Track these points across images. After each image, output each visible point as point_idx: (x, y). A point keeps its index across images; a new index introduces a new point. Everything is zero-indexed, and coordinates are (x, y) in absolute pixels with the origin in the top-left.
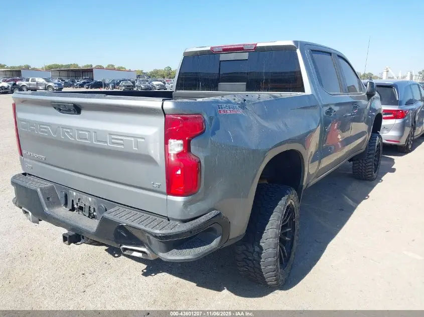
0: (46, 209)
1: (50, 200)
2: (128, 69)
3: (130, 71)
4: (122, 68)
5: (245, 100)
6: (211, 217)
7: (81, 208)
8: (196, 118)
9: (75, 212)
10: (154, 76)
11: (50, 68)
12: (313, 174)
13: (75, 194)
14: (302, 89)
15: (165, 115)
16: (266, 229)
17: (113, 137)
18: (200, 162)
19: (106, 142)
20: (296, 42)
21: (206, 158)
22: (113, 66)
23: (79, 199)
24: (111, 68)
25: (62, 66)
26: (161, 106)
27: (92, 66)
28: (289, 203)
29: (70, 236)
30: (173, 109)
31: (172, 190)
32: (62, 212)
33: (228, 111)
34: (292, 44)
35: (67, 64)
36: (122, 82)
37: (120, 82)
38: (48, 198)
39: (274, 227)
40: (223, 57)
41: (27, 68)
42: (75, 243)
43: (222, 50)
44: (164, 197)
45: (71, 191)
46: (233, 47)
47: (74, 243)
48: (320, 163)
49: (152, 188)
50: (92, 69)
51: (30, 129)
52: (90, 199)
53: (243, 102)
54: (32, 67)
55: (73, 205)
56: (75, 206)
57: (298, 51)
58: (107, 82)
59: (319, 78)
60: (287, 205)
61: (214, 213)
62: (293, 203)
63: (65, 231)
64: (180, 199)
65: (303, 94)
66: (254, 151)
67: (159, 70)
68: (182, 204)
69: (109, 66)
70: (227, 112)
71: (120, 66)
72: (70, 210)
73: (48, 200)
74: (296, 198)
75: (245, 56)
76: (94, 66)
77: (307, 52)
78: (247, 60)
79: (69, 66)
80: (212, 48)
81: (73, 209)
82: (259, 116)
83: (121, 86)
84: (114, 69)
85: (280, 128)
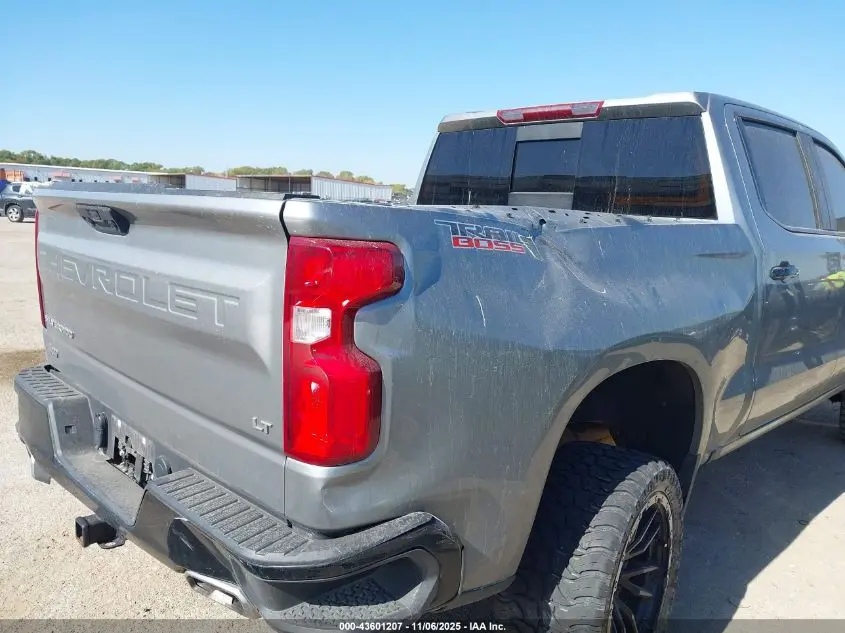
0: (59, 452)
1: (73, 431)
2: (377, 181)
3: (381, 185)
4: (366, 178)
5: (542, 222)
6: (402, 529)
7: (131, 459)
8: (371, 250)
9: (120, 466)
11: (234, 174)
12: (725, 434)
13: (120, 422)
14: (710, 211)
15: (288, 236)
17: (180, 291)
18: (380, 373)
19: (164, 304)
20: (701, 96)
21: (396, 365)
22: (350, 174)
23: (127, 438)
24: (347, 178)
25: (259, 170)
26: (277, 214)
27: (311, 172)
28: (653, 501)
29: (89, 527)
30: (312, 223)
31: (297, 444)
32: (92, 462)
33: (484, 244)
34: (691, 99)
35: (267, 167)
38: (68, 428)
39: (600, 566)
40: (524, 133)
41: (198, 172)
42: (101, 542)
43: (522, 117)
44: (280, 459)
45: (114, 417)
46: (547, 110)
47: (99, 543)
48: (748, 399)
50: (310, 178)
51: (51, 266)
52: (144, 441)
53: (537, 224)
54: (207, 171)
55: (117, 450)
56: (121, 452)
57: (706, 119)
59: (757, 187)
60: (646, 507)
61: (414, 519)
62: (665, 502)
63: (86, 511)
64: (318, 473)
65: (712, 222)
66: (548, 355)
68: (319, 486)
69: (343, 174)
70: (478, 245)
71: (363, 175)
72: (109, 461)
73: (67, 432)
74: (675, 489)
75: (575, 130)
76: (314, 174)
77: (730, 124)
78: (579, 139)
79: (270, 171)
80: (500, 113)
81: (116, 459)
82: (579, 264)
84: (353, 181)
85: (637, 300)
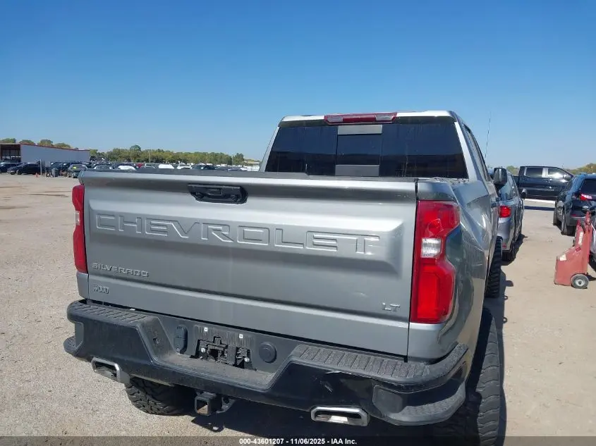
0: (155, 358)
1: (159, 342)
2: (73, 147)
3: (76, 150)
4: (64, 145)
6: (462, 352)
7: (213, 353)
9: (199, 359)
10: (114, 158)
13: (206, 329)
14: (463, 174)
15: (418, 201)
16: (483, 367)
17: (316, 235)
22: (49, 142)
23: (215, 338)
24: (46, 145)
26: (414, 189)
27: (15, 141)
32: (182, 360)
34: (447, 114)
36: (71, 166)
37: (68, 165)
38: (155, 340)
40: (343, 130)
43: (342, 121)
44: (404, 325)
45: (199, 326)
49: (383, 312)
50: (18, 145)
51: (123, 227)
52: (241, 336)
55: (198, 349)
56: (203, 350)
57: (457, 124)
58: (48, 164)
61: (463, 347)
67: (123, 150)
69: (42, 141)
71: (61, 142)
72: (192, 357)
73: (155, 343)
75: (378, 129)
76: (19, 142)
78: (380, 134)
80: (326, 117)
83: (70, 172)
84: (53, 147)
